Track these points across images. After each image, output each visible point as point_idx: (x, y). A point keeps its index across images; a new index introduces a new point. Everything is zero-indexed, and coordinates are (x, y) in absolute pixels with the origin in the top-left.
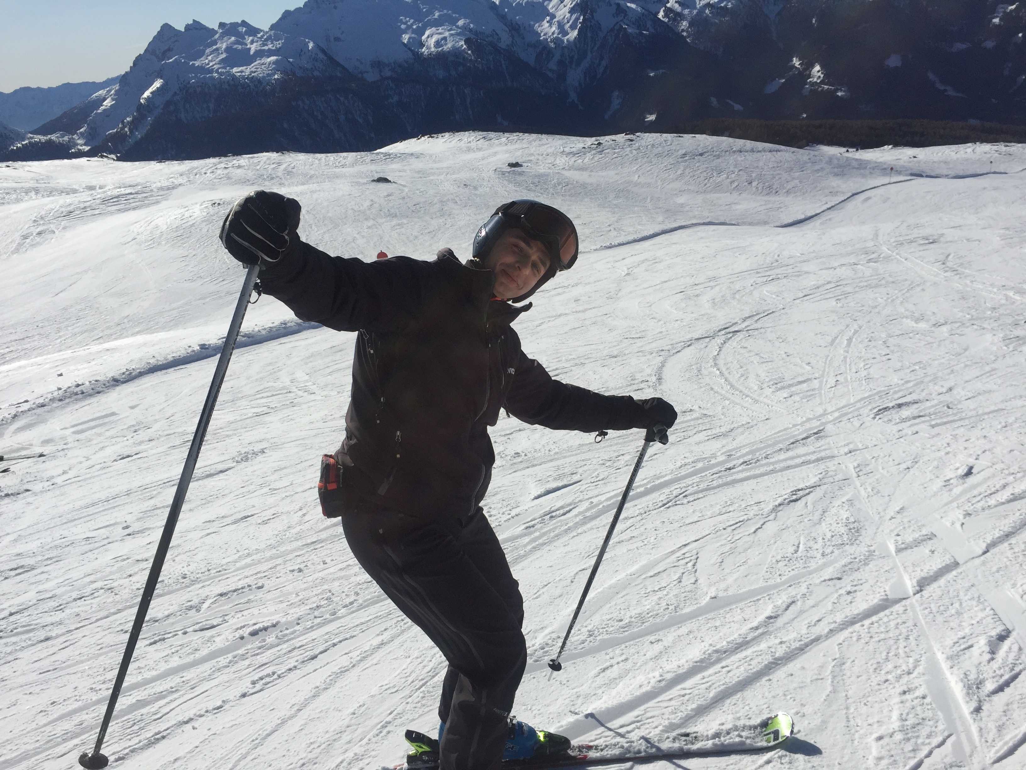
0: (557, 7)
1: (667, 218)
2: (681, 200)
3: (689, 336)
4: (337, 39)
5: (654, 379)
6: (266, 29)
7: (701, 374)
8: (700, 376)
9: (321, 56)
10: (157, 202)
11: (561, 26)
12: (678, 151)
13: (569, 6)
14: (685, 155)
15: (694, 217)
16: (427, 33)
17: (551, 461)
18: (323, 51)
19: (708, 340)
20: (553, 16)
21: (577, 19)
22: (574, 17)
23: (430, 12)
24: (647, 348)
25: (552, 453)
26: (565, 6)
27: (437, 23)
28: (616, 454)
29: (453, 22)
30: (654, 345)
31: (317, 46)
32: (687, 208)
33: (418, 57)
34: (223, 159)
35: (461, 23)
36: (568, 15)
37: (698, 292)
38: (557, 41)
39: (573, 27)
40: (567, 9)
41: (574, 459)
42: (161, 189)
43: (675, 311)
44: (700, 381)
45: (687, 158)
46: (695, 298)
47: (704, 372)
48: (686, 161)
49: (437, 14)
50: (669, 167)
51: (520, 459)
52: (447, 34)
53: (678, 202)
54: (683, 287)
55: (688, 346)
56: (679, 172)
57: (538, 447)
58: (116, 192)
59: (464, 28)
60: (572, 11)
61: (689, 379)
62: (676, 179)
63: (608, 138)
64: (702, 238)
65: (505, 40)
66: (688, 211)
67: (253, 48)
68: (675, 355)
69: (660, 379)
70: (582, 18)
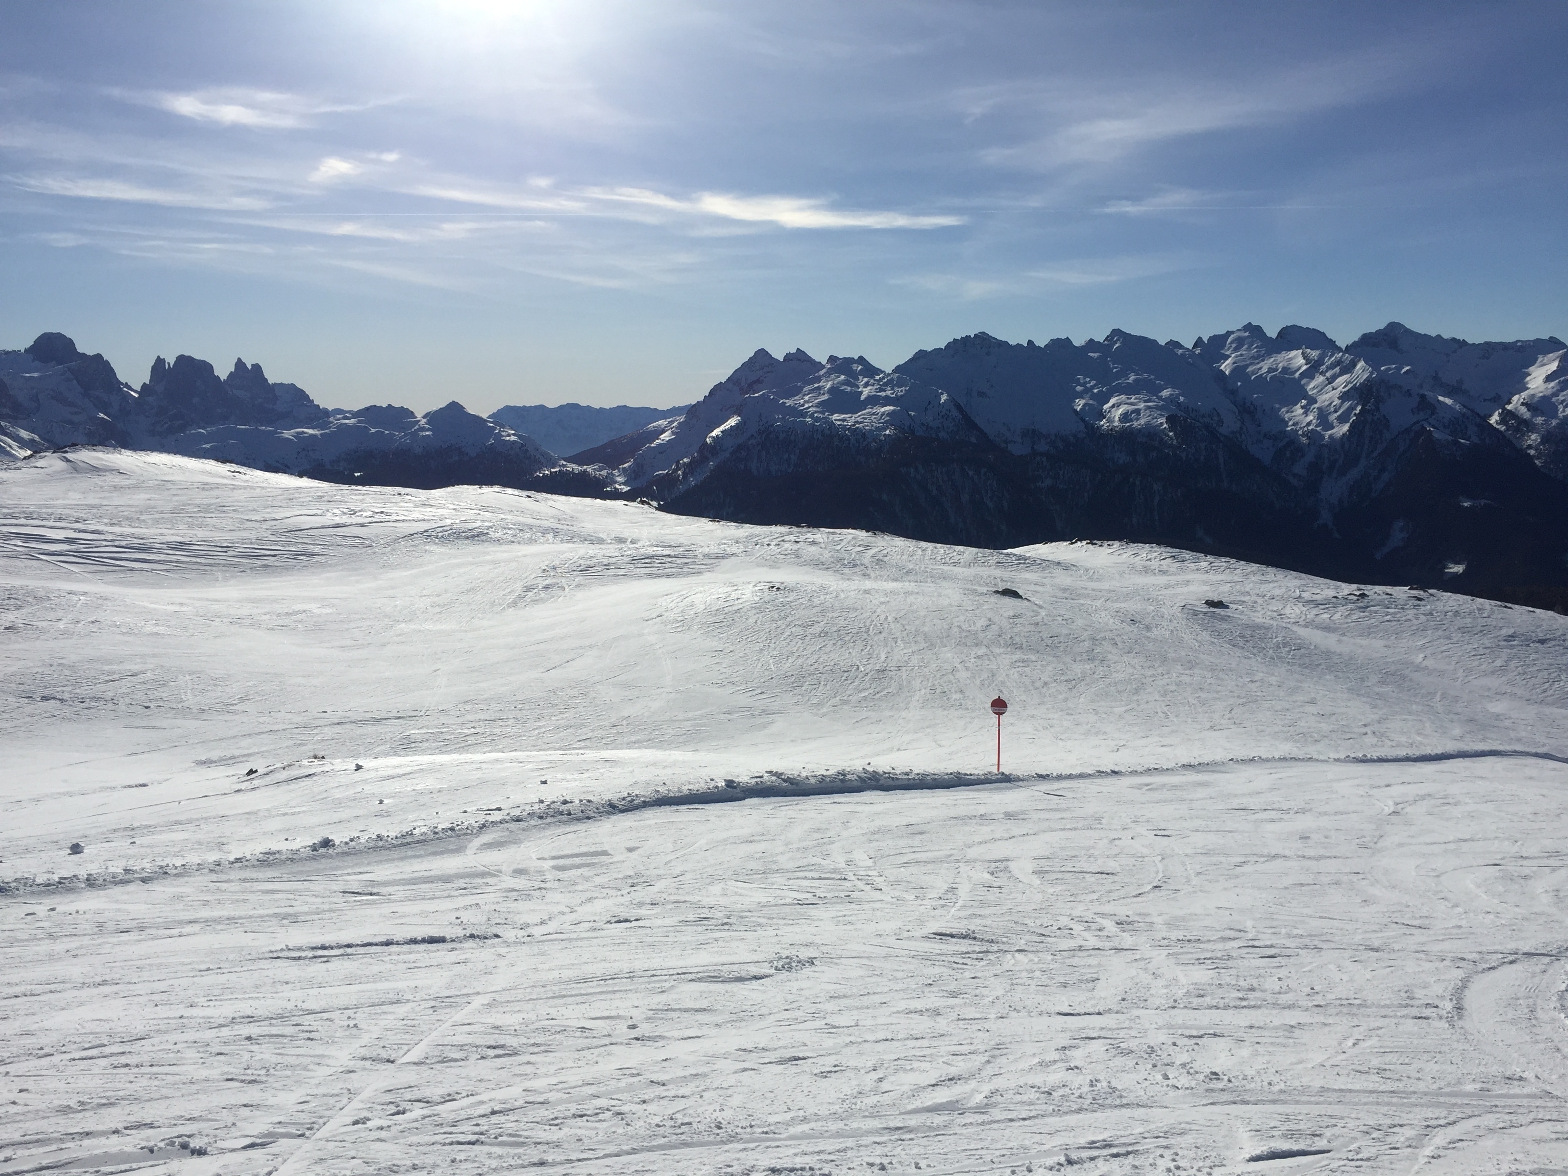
0: (1321, 389)
1: (1470, 732)
2: (1497, 707)
3: (1511, 946)
4: (981, 394)
5: (1449, 1006)
6: (889, 370)
7: (1536, 1018)
8: (1534, 1022)
9: (955, 413)
10: (699, 573)
11: (1323, 416)
12: (1501, 628)
13: (1340, 389)
14: (1512, 637)
15: (1519, 740)
16: (1113, 401)
17: (1274, 1102)
18: (958, 407)
19: (1547, 960)
20: (1312, 400)
21: (1351, 409)
22: (1347, 405)
23: (1124, 374)
24: (1435, 948)
25: (1275, 1089)
26: (1334, 389)
27: (1129, 390)
28: (1389, 1121)
29: (1154, 391)
30: (1447, 946)
31: (952, 399)
32: (1507, 723)
33: (1093, 432)
34: (795, 529)
35: (1165, 393)
36: (1337, 402)
37: (1526, 871)
38: (1313, 436)
39: (1342, 419)
40: (1336, 393)
41: (1315, 1110)
42: (707, 556)
43: (1484, 896)
44: (1534, 1030)
45: (1515, 643)
46: (1522, 881)
47: (1540, 1014)
48: (1512, 647)
49: (1132, 378)
50: (1482, 651)
51: (1220, 1085)
52: (1142, 405)
53: (1493, 710)
54: (1499, 856)
55: (1511, 962)
56: (1499, 663)
57: (1251, 1072)
58: (651, 551)
59: (1171, 400)
60: (1344, 397)
61: (1514, 1022)
62: (1493, 673)
63: (1378, 589)
64: (1531, 778)
65: (1230, 423)
66: (1507, 728)
67: (866, 392)
68: (1487, 973)
69: (1459, 1009)
70: (1359, 408)
